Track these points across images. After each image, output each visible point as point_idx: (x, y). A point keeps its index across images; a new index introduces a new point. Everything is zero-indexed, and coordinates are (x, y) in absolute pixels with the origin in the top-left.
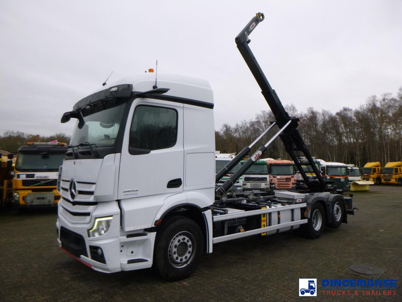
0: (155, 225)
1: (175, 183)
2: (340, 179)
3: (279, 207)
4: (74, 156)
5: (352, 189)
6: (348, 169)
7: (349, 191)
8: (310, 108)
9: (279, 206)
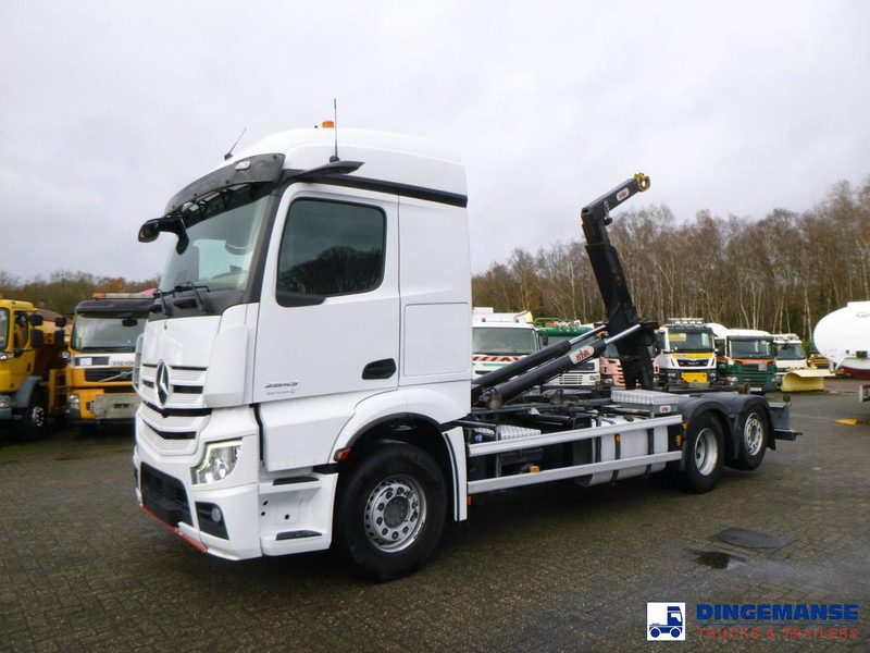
0: (335, 459)
1: (380, 370)
2: (757, 366)
3: (620, 423)
4: (164, 311)
5: (787, 386)
6: (777, 345)
7: (779, 390)
8: (703, 212)
9: (620, 421)
